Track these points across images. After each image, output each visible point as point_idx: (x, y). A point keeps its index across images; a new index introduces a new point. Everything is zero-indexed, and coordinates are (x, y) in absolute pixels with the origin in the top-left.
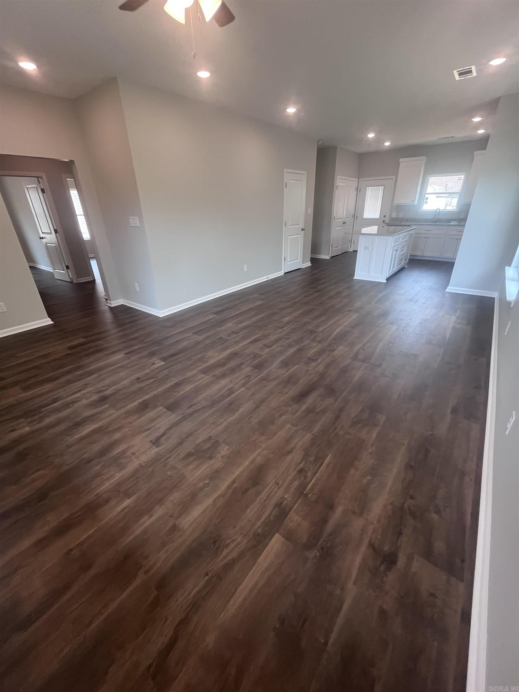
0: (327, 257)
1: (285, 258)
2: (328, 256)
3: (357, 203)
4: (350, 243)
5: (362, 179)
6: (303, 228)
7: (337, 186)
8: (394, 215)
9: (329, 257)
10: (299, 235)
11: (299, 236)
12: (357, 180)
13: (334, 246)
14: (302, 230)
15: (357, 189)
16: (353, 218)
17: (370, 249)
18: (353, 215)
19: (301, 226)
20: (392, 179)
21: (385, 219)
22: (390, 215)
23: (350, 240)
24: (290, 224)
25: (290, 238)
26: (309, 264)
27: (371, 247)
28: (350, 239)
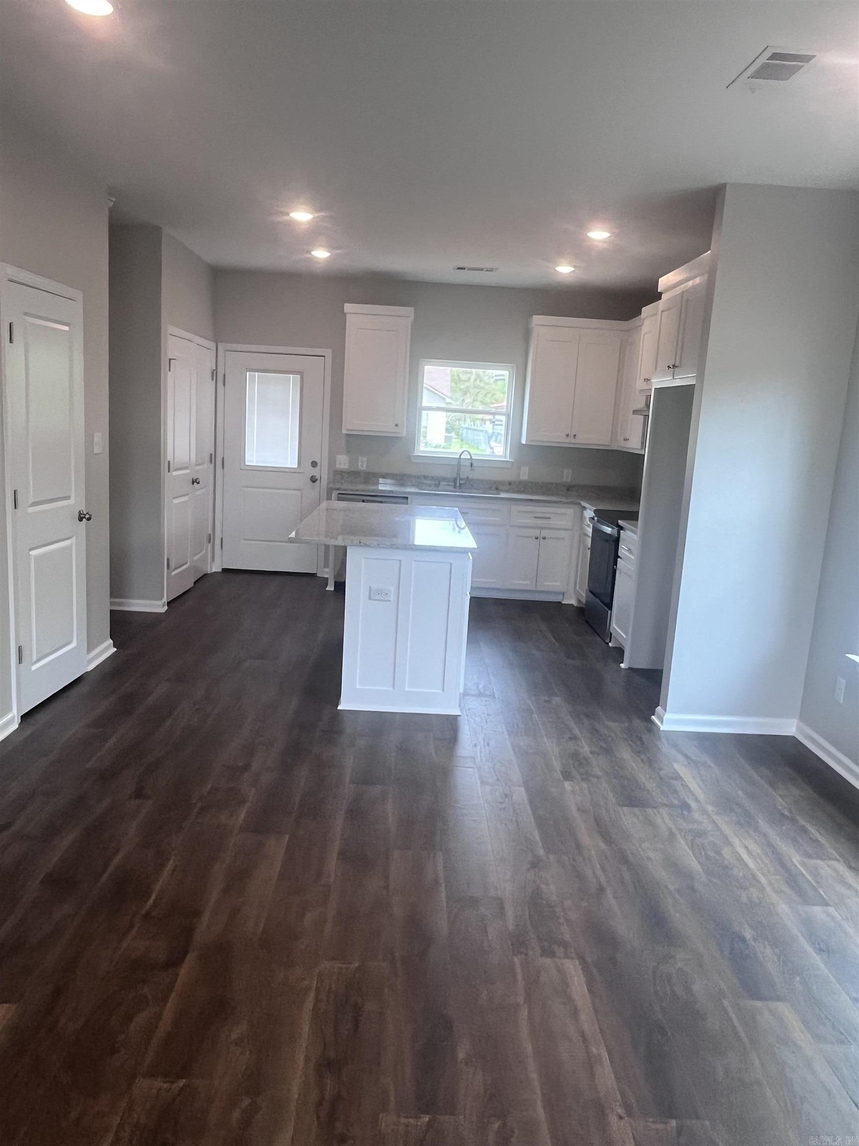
0: (158, 607)
1: (20, 650)
2: (161, 603)
3: (220, 415)
4: (210, 546)
5: (229, 346)
6: (83, 508)
7: (170, 360)
8: (343, 462)
9: (163, 606)
10: (68, 542)
11: (69, 548)
12: (212, 345)
13: (173, 565)
14: (81, 519)
15: (214, 374)
16: (213, 464)
17: (392, 597)
18: (211, 454)
19: (76, 502)
20: (324, 356)
21: (315, 472)
22: (332, 462)
23: (210, 535)
24: (32, 500)
25: (38, 558)
26: (106, 650)
27: (393, 589)
28: (210, 531)
